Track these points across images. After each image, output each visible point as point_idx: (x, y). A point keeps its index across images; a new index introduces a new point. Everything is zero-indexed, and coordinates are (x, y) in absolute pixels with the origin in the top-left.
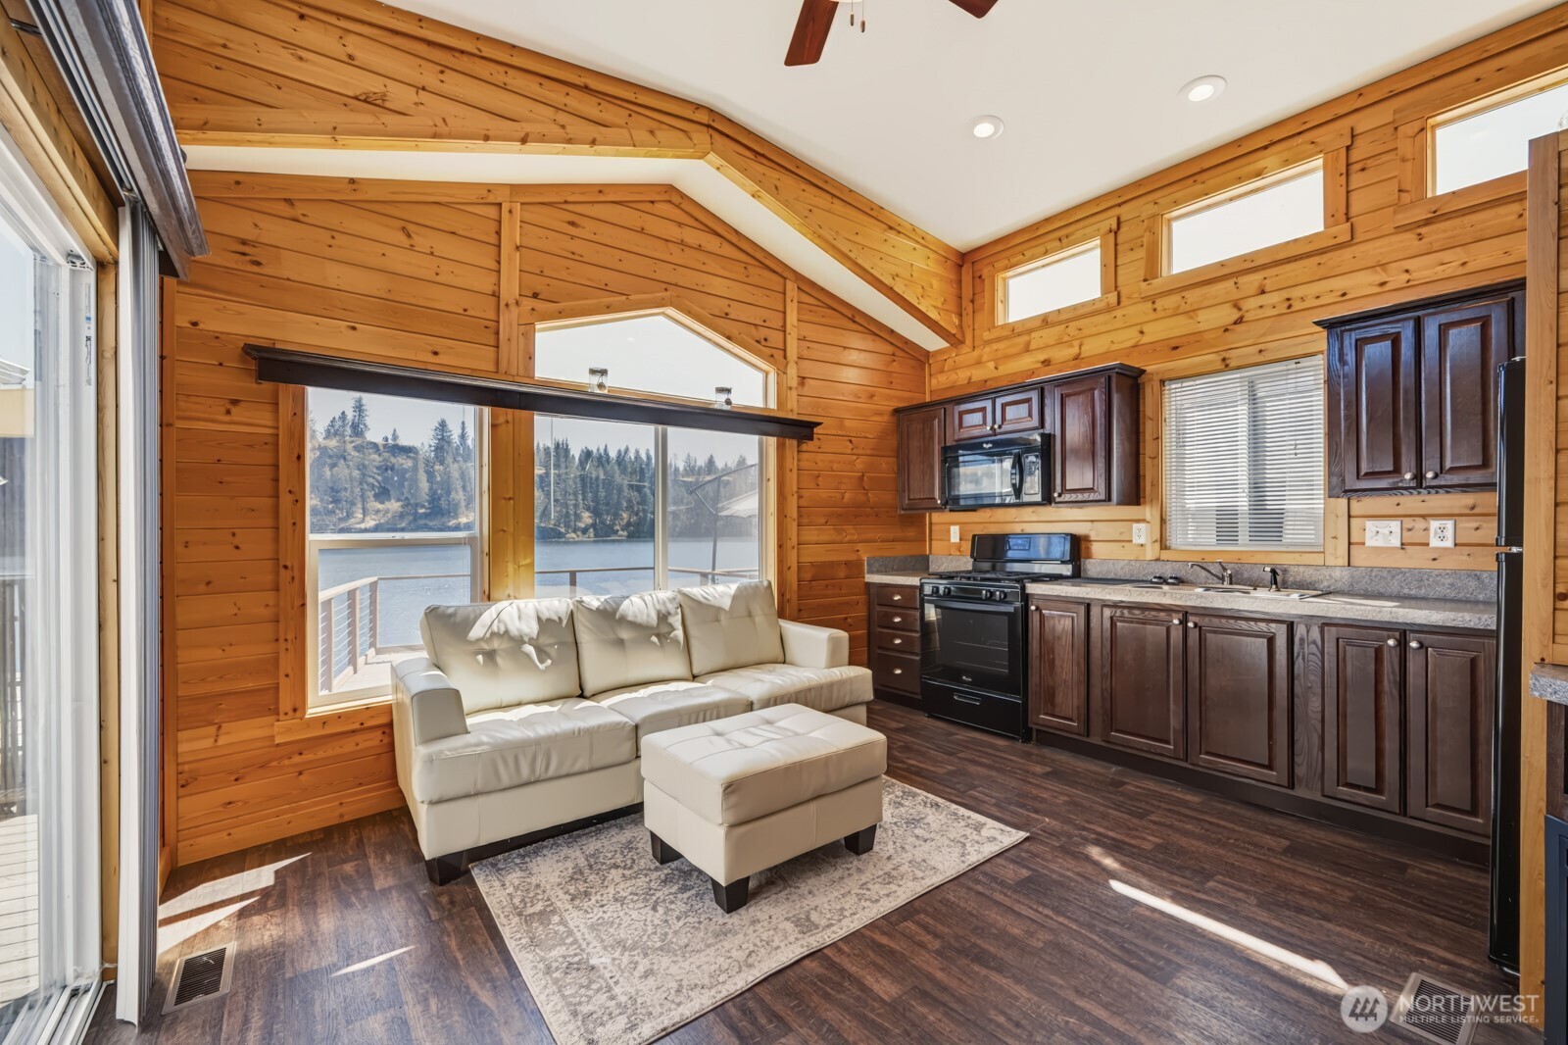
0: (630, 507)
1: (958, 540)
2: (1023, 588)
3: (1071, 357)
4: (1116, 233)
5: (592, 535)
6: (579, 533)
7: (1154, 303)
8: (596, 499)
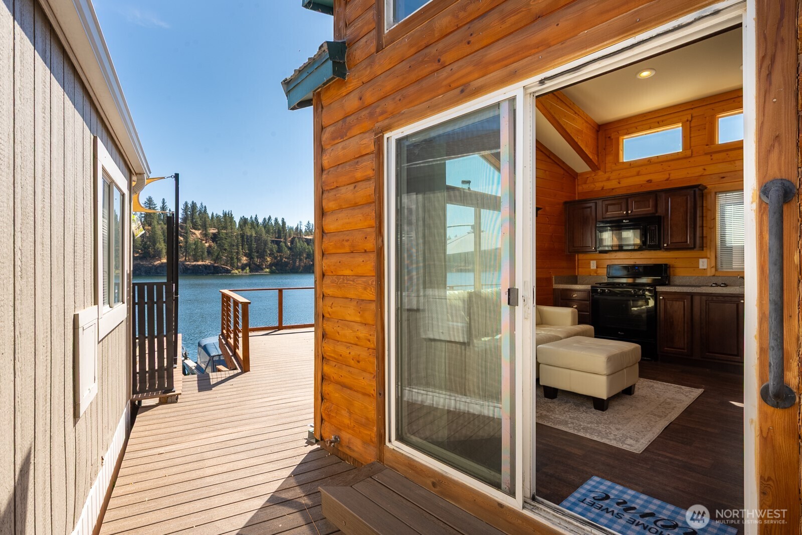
0: (271, 254)
1: (595, 268)
2: (655, 289)
3: (665, 179)
4: (690, 122)
5: (248, 271)
6: (240, 270)
7: (711, 156)
8: (250, 249)
